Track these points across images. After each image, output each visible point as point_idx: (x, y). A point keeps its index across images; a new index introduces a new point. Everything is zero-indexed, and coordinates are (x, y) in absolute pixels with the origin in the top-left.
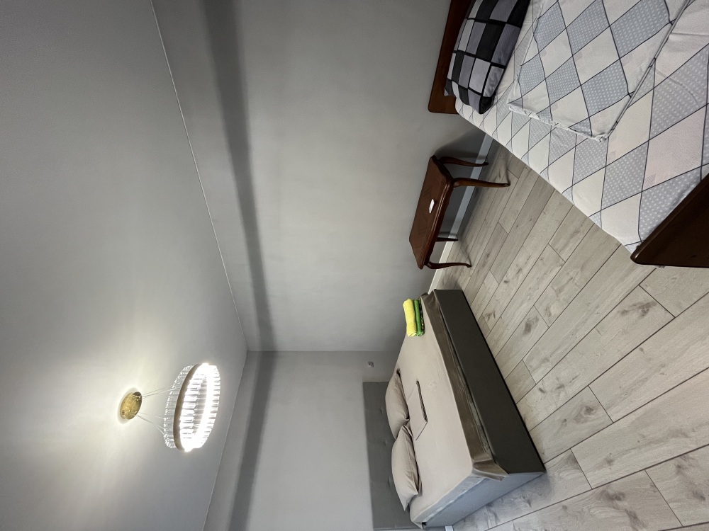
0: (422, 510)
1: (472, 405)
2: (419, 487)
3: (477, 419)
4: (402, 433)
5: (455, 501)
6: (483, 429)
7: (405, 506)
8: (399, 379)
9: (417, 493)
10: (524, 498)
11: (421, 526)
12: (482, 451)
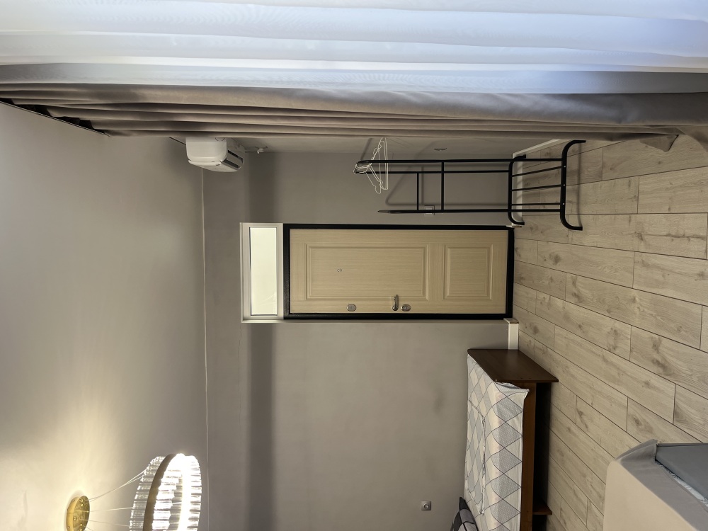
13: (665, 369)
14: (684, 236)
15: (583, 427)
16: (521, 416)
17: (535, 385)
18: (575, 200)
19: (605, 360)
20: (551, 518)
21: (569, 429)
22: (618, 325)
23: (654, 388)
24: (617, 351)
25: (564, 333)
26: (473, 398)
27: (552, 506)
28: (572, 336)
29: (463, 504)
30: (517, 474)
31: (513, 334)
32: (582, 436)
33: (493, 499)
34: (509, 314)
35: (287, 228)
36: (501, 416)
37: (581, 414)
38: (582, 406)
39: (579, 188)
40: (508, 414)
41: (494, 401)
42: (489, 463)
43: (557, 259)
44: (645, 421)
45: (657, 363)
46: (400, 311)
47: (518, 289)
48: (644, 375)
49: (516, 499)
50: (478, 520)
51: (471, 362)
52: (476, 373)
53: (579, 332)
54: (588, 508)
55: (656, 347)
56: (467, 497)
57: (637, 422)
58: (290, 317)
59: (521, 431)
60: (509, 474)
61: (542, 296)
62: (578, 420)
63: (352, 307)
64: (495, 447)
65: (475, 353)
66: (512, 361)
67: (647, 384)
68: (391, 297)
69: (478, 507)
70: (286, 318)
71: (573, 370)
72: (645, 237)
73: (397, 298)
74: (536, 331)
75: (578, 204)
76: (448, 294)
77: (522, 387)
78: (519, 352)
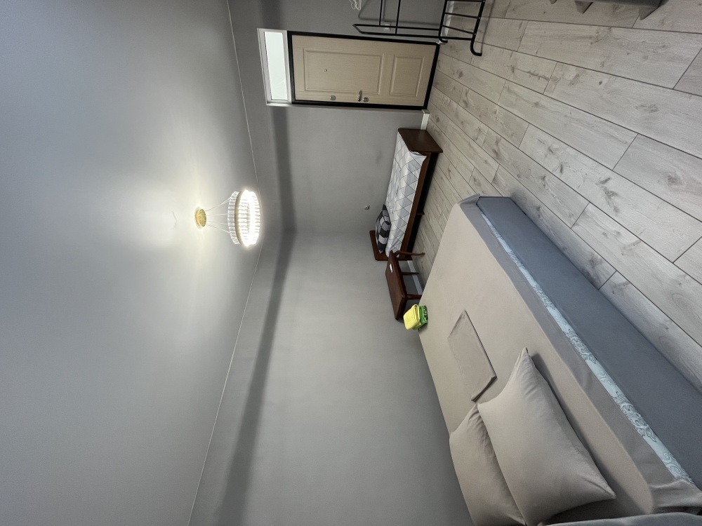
13: (497, 155)
14: (537, 75)
15: (449, 178)
16: (420, 170)
17: (430, 154)
18: (483, 31)
19: (470, 145)
20: (423, 216)
21: (442, 178)
22: (482, 126)
23: (489, 165)
24: (477, 141)
25: (453, 124)
26: (397, 157)
27: (425, 211)
28: (456, 127)
29: (385, 208)
30: (412, 198)
31: (425, 120)
32: (447, 182)
33: (399, 207)
34: (425, 107)
35: (290, 34)
36: (409, 169)
37: (449, 171)
38: (451, 167)
39: (489, 20)
40: (413, 168)
41: (407, 162)
42: (400, 191)
43: (461, 75)
44: (479, 180)
45: (495, 151)
46: (362, 102)
47: (434, 90)
48: (486, 157)
49: (409, 208)
50: (390, 215)
51: (399, 136)
52: (401, 144)
53: (461, 126)
54: (441, 215)
55: (497, 143)
56: (387, 205)
57: (475, 180)
58: (296, 102)
59: (418, 177)
60: (408, 197)
61: (446, 98)
62: (448, 174)
63: (333, 97)
64: (404, 185)
65: (402, 131)
66: (421, 137)
67: (486, 162)
68: (358, 92)
69: (391, 210)
70: (293, 103)
71: (452, 147)
72: (516, 71)
73: (361, 93)
74: (438, 120)
75: (485, 34)
76: (392, 91)
77: (424, 155)
78: (426, 131)
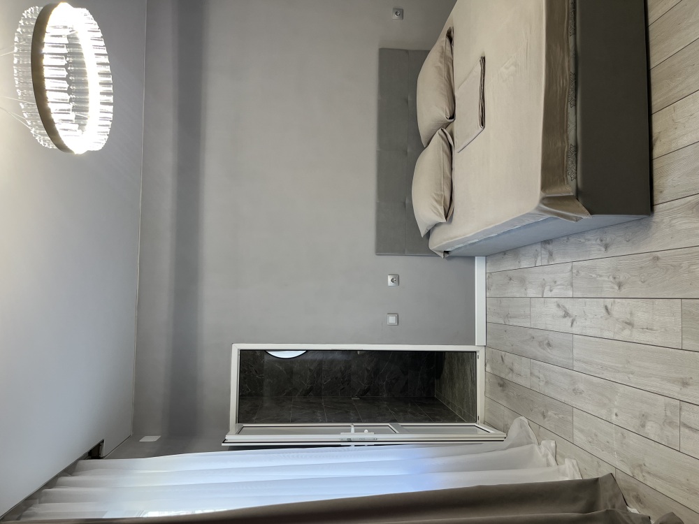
0: (448, 240)
1: (571, 111)
2: (448, 214)
3: (571, 134)
4: (437, 140)
5: (499, 235)
6: (576, 150)
7: (423, 232)
8: (448, 48)
9: (444, 220)
10: (602, 241)
11: (442, 255)
12: (562, 181)
